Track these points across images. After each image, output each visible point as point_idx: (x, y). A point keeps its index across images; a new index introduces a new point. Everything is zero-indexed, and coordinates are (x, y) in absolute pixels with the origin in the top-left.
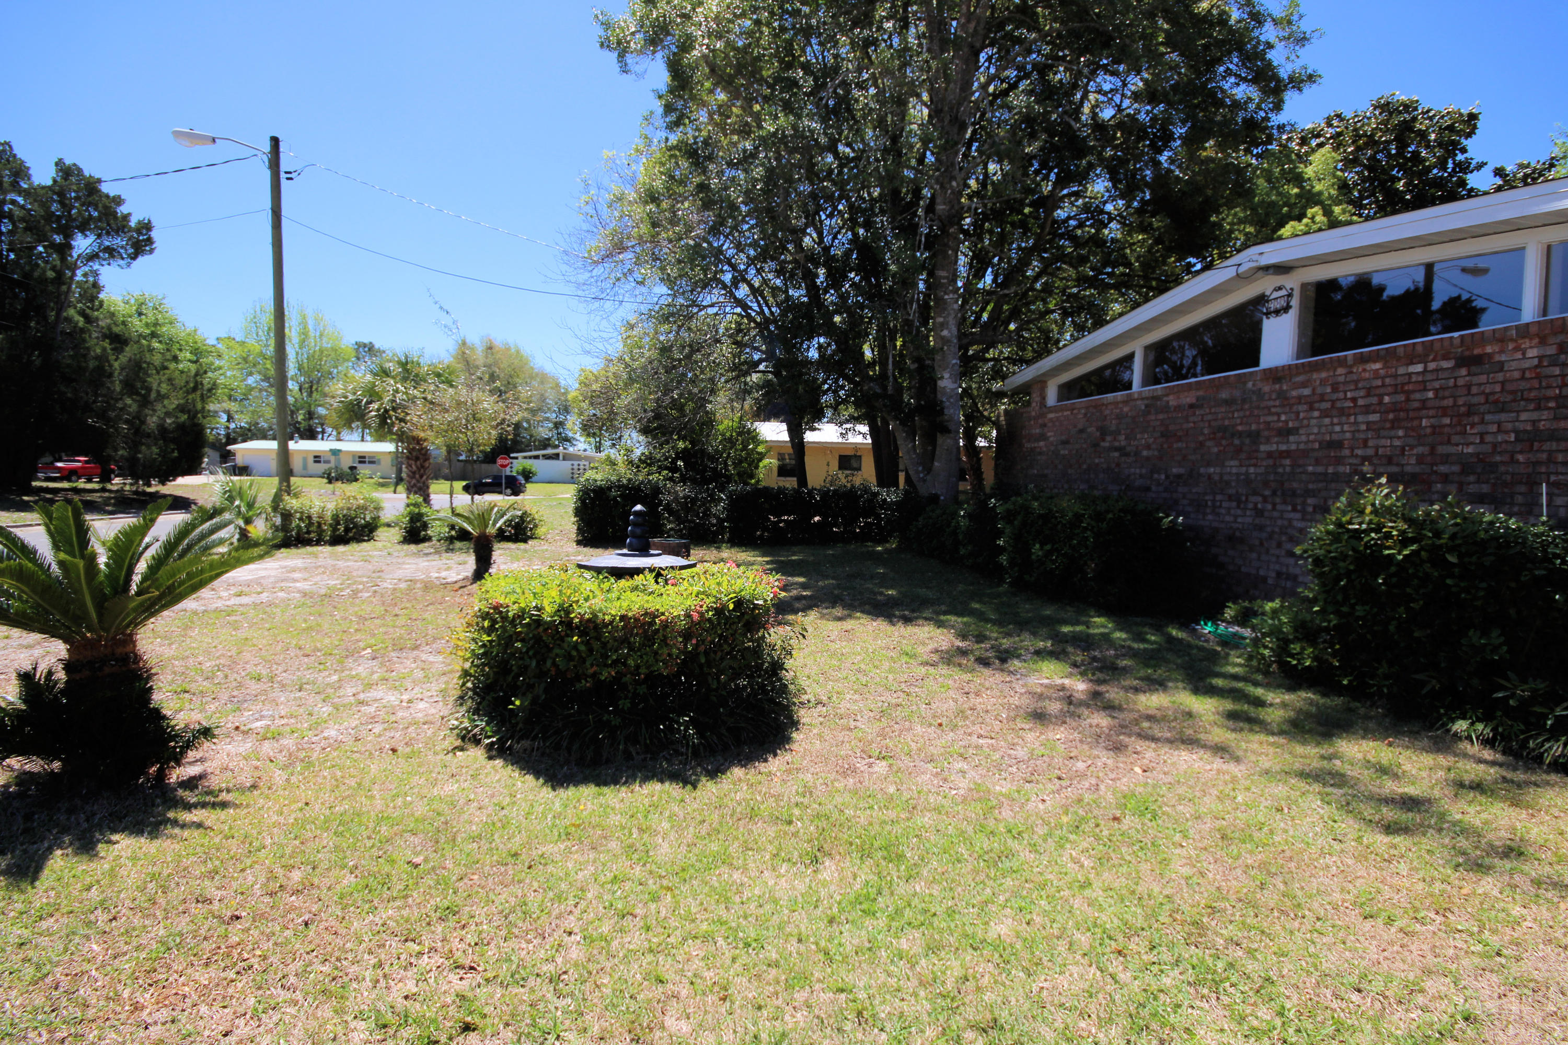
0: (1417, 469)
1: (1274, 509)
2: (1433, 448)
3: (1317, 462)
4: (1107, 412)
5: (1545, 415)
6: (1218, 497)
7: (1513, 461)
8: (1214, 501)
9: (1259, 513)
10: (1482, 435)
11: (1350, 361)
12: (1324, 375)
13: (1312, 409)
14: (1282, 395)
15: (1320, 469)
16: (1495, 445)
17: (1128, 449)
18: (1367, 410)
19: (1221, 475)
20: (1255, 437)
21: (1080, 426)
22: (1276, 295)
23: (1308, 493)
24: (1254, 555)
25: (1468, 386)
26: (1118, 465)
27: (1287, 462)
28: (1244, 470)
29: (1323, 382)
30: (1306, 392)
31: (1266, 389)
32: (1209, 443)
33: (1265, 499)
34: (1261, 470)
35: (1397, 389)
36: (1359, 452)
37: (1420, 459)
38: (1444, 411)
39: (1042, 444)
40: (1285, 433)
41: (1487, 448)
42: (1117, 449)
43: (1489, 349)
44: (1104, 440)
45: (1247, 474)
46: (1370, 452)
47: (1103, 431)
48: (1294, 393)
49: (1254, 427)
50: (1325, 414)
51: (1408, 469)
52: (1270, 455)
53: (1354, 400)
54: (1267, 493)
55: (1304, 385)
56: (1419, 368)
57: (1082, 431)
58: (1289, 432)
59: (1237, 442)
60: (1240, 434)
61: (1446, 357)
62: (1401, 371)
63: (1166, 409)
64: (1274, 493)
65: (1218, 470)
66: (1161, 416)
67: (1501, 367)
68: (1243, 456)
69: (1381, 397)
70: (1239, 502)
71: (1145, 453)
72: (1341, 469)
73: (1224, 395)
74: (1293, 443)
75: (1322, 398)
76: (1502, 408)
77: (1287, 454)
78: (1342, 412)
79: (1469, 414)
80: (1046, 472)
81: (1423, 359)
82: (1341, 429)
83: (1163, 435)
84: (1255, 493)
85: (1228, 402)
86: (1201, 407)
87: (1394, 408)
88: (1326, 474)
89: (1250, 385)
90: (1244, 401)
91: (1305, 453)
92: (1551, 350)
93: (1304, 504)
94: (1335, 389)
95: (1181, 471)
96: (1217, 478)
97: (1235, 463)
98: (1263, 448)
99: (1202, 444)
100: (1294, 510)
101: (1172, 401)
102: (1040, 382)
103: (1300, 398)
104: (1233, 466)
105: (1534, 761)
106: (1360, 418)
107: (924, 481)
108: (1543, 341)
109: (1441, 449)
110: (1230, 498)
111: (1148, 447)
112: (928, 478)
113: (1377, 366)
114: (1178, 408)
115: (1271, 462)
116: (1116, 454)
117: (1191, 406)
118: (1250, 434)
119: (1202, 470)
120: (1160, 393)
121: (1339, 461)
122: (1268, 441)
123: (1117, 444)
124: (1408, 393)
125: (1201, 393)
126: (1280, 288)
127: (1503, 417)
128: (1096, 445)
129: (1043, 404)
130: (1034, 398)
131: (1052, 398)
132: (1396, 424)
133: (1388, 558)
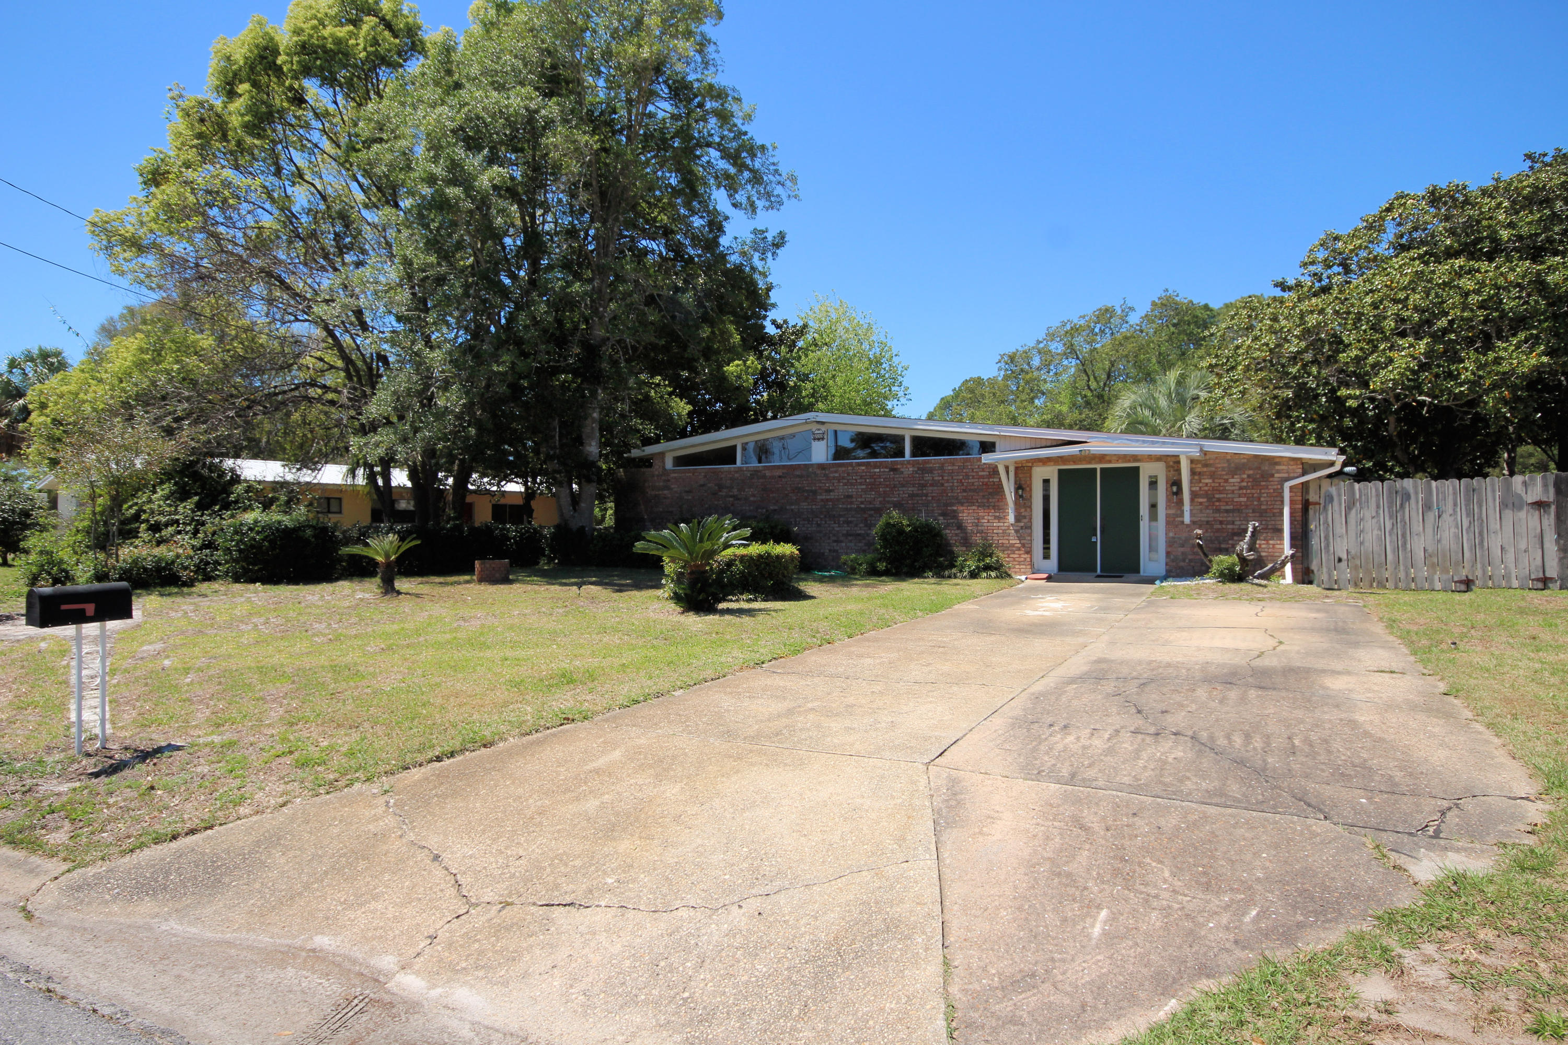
0: (880, 506)
1: (826, 522)
2: (884, 498)
3: (843, 503)
4: (723, 476)
6: (798, 520)
7: (908, 503)
8: (795, 521)
9: (819, 525)
10: (899, 494)
11: (853, 465)
12: (843, 469)
13: (839, 482)
14: (825, 475)
15: (845, 506)
16: (903, 498)
17: (740, 497)
18: (861, 484)
19: (799, 509)
20: (815, 493)
21: (702, 482)
22: (817, 432)
23: (840, 516)
24: (818, 544)
25: (894, 478)
26: (733, 505)
27: (830, 503)
28: (810, 507)
29: (843, 472)
30: (837, 475)
31: (819, 472)
32: (790, 495)
33: (821, 520)
34: (819, 507)
35: (871, 477)
36: (859, 500)
37: (881, 502)
38: (887, 486)
39: (666, 492)
40: (828, 491)
41: (900, 499)
42: (731, 496)
43: (899, 467)
44: (721, 491)
45: (812, 509)
46: (863, 500)
47: (721, 487)
49: (814, 488)
50: (845, 484)
51: (877, 506)
52: (822, 500)
53: (856, 480)
54: (822, 516)
56: (878, 470)
57: (703, 486)
58: (830, 491)
59: (806, 494)
60: (807, 491)
61: (885, 468)
62: (872, 470)
63: (764, 477)
64: (825, 517)
65: (797, 507)
66: (761, 480)
67: (902, 472)
68: (809, 501)
69: (866, 479)
70: (809, 521)
71: (752, 499)
72: (853, 506)
73: (798, 473)
74: (832, 496)
75: (843, 478)
76: (903, 486)
77: (831, 500)
78: (852, 484)
79: (894, 487)
80: (672, 509)
81: (878, 467)
82: (851, 491)
83: (763, 490)
84: (817, 517)
85: (801, 477)
86: (785, 477)
87: (870, 484)
89: (810, 469)
90: (808, 476)
91: (838, 500)
92: (916, 469)
93: (839, 521)
94: (848, 475)
96: (796, 511)
97: (806, 504)
98: (819, 497)
99: (787, 495)
100: (835, 523)
101: (768, 473)
102: (662, 455)
103: (834, 478)
104: (804, 505)
105: (943, 577)
106: (859, 487)
107: (574, 517)
108: (913, 466)
109: (887, 499)
110: (804, 520)
111: (754, 495)
112: (576, 515)
113: (863, 468)
114: (772, 477)
115: (823, 503)
116: (731, 499)
117: (780, 477)
118: (812, 491)
119: (788, 507)
120: (760, 469)
121: (851, 503)
122: (821, 494)
123: (731, 494)
124: (875, 479)
125: (784, 471)
126: (819, 430)
127: (904, 489)
128: (715, 494)
129: (664, 467)
130: (657, 464)
131: (669, 464)
132: (872, 490)
133: (904, 531)
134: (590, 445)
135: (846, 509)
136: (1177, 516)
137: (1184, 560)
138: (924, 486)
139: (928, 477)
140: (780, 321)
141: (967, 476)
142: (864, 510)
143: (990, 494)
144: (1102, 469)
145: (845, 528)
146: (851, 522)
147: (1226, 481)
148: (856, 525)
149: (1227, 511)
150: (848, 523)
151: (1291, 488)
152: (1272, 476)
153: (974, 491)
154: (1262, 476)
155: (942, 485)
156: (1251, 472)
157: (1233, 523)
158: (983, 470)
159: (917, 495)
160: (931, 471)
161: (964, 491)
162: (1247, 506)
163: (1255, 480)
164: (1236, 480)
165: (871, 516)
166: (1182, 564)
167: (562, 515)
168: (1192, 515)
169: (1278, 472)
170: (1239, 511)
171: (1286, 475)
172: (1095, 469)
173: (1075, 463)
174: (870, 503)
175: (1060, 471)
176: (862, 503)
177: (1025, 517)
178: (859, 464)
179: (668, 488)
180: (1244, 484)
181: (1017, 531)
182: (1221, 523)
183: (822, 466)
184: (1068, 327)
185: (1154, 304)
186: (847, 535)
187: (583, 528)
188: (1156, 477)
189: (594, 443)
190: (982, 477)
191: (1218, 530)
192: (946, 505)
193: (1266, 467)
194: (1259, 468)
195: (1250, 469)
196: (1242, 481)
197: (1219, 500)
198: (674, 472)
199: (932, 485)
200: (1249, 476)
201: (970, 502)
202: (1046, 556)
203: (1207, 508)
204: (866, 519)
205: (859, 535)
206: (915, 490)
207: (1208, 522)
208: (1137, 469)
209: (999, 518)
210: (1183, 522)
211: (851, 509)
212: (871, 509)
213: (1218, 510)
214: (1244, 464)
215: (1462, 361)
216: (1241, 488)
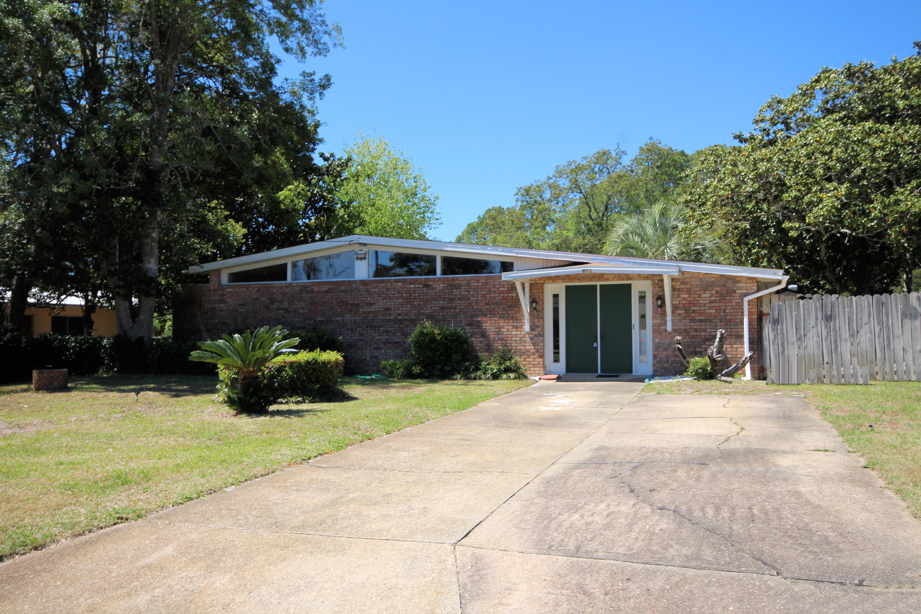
0: (415, 317)
1: (367, 331)
2: (419, 311)
3: (383, 315)
4: (275, 291)
5: (446, 302)
6: (342, 330)
7: (439, 315)
8: (340, 331)
9: (361, 335)
10: (431, 307)
11: (392, 281)
12: (383, 285)
13: (379, 296)
14: (367, 290)
15: (384, 318)
16: (434, 310)
17: (290, 309)
18: (398, 298)
19: (343, 321)
20: (357, 306)
21: (255, 296)
22: (359, 252)
23: (380, 326)
24: (360, 351)
25: (427, 293)
26: (283, 317)
27: (371, 315)
28: (353, 318)
29: (383, 287)
30: (377, 290)
31: (361, 287)
32: (336, 308)
33: (363, 329)
34: (361, 318)
35: (408, 292)
36: (397, 312)
37: (415, 314)
38: (421, 300)
39: (221, 305)
40: (370, 304)
41: (432, 311)
42: (282, 309)
43: (431, 283)
44: (272, 304)
45: (355, 320)
46: (400, 312)
47: (273, 301)
48: (372, 290)
49: (356, 302)
50: (384, 298)
51: (412, 317)
52: (364, 312)
53: (394, 294)
54: (364, 327)
55: (376, 288)
56: (413, 286)
57: (255, 299)
59: (349, 307)
60: (351, 304)
61: (420, 284)
62: (408, 286)
63: (312, 292)
64: (367, 327)
65: (341, 318)
66: (309, 295)
67: (434, 288)
68: (353, 313)
69: (402, 294)
70: (352, 330)
71: (301, 311)
72: (391, 318)
73: (342, 288)
74: (373, 308)
75: (383, 293)
76: (435, 300)
77: (371, 312)
78: (390, 298)
79: (427, 301)
80: (226, 321)
81: (414, 284)
82: (390, 304)
83: (311, 303)
84: (359, 327)
85: (345, 291)
86: (331, 292)
87: (406, 298)
88: (386, 319)
89: (354, 285)
90: (351, 291)
91: (378, 312)
92: (446, 285)
93: (379, 330)
94: (387, 290)
95: (322, 319)
96: (341, 322)
97: (350, 315)
98: (361, 310)
99: (333, 308)
100: (375, 332)
101: (316, 289)
102: (218, 272)
103: (374, 293)
104: (348, 317)
105: (469, 379)
106: (396, 301)
107: (133, 328)
108: (444, 283)
109: (421, 311)
110: (348, 330)
111: (303, 308)
112: (135, 326)
113: (400, 284)
114: (319, 292)
115: (364, 315)
116: (282, 312)
117: (326, 292)
118: (355, 304)
119: (333, 319)
120: (309, 284)
121: (390, 315)
122: (363, 307)
123: (282, 307)
124: (411, 294)
125: (331, 287)
126: (361, 250)
127: (436, 302)
128: (267, 307)
129: (219, 283)
130: (213, 279)
131: (225, 280)
132: (408, 303)
133: (436, 339)
134: (150, 262)
135: (385, 320)
136: (662, 325)
137: (667, 362)
138: (452, 300)
139: (456, 292)
140: (327, 155)
141: (490, 292)
142: (401, 321)
143: (509, 306)
144: (601, 286)
145: (385, 337)
146: (390, 331)
147: (700, 296)
148: (394, 334)
149: (700, 321)
150: (387, 332)
151: (749, 301)
152: (735, 292)
153: (496, 304)
154: (727, 292)
155: (469, 299)
156: (718, 289)
157: (705, 330)
158: (503, 286)
159: (447, 308)
160: (459, 287)
161: (487, 304)
162: (715, 316)
163: (721, 295)
164: (707, 295)
165: (407, 326)
166: (665, 365)
167: (121, 326)
168: (673, 324)
169: (739, 288)
170: (710, 321)
171: (745, 291)
172: (596, 286)
173: (579, 280)
174: (406, 315)
175: (567, 287)
176: (399, 315)
177: (538, 326)
178: (396, 281)
179: (224, 302)
180: (713, 298)
181: (532, 339)
182: (696, 330)
183: (364, 283)
184: (573, 166)
185: (641, 149)
186: (387, 342)
187: (142, 338)
188: (644, 292)
189: (153, 261)
190: (503, 292)
191: (693, 337)
192: (472, 316)
193: (729, 285)
194: (725, 286)
195: (718, 286)
196: (712, 296)
197: (694, 312)
198: (229, 287)
199: (460, 299)
200: (717, 292)
201: (492, 313)
202: (556, 360)
203: (685, 318)
204: (403, 329)
205: (397, 343)
206: (445, 303)
207: (685, 330)
208: (629, 286)
209: (517, 328)
210: (666, 330)
211: (389, 320)
212: (407, 320)
213: (693, 320)
214: (712, 282)
215: (872, 202)
216: (711, 302)
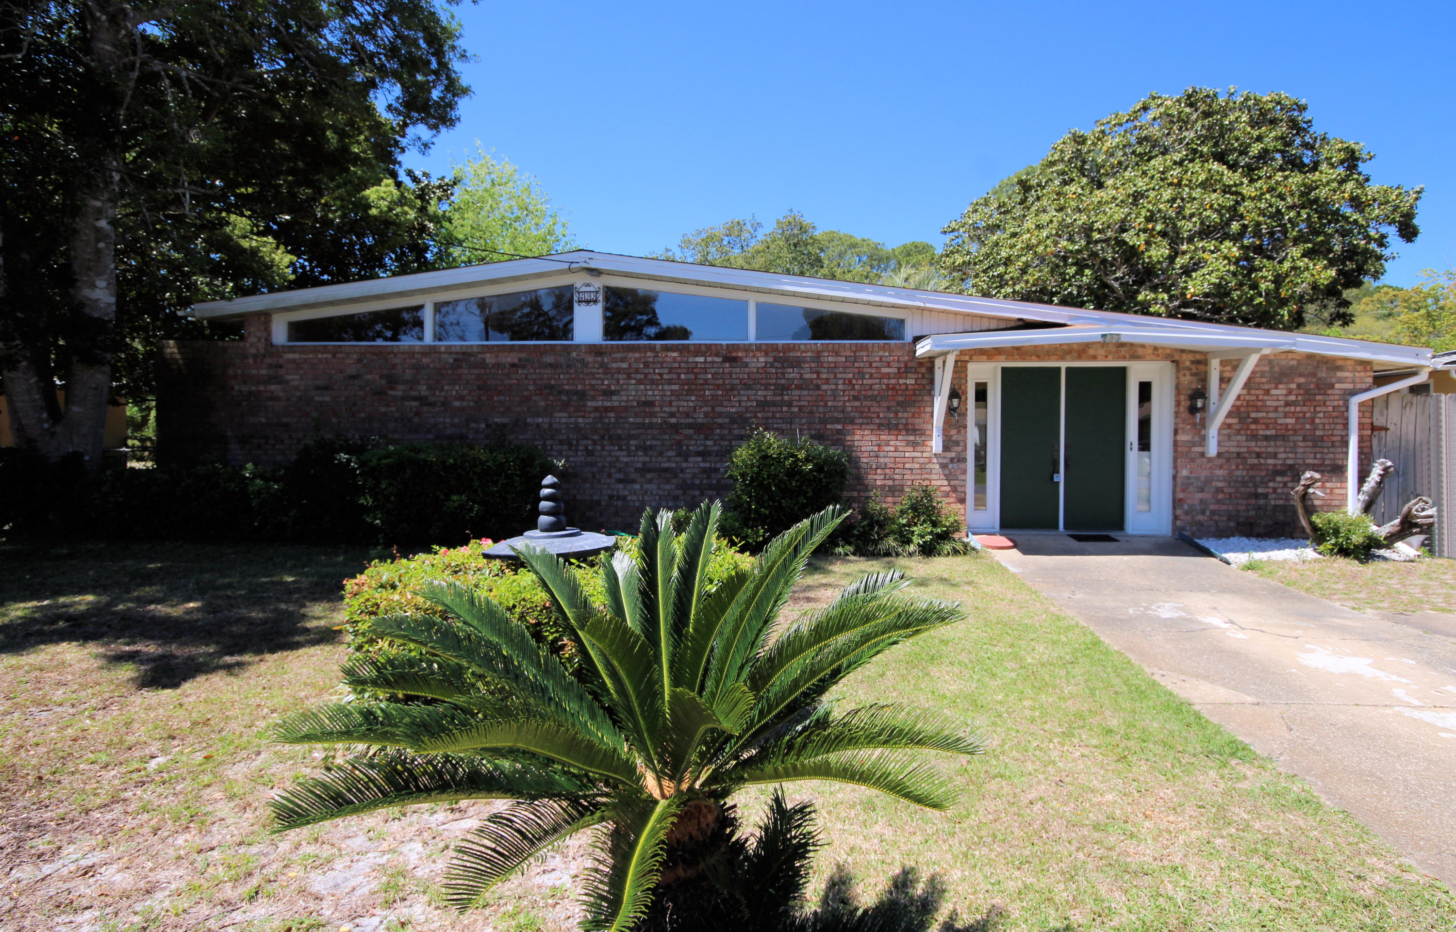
0: (705, 421)
1: (603, 449)
2: (713, 408)
3: (636, 415)
4: (398, 361)
5: (770, 393)
6: (548, 442)
7: (756, 417)
8: (544, 445)
9: (589, 453)
10: (740, 402)
11: (658, 349)
12: (637, 355)
13: (629, 378)
14: (602, 365)
15: (640, 420)
16: (747, 408)
17: (433, 399)
18: (670, 382)
19: (550, 424)
20: (582, 395)
21: (352, 371)
22: (584, 289)
23: (630, 437)
24: (588, 485)
25: (731, 374)
26: (418, 414)
27: (612, 415)
28: (573, 420)
29: (637, 360)
30: (624, 365)
31: (590, 359)
32: (534, 398)
33: (595, 443)
34: (591, 420)
35: (690, 370)
36: (667, 409)
37: (706, 415)
38: (718, 387)
39: (273, 387)
40: (608, 393)
41: (742, 409)
42: (414, 399)
43: (740, 354)
44: (392, 389)
45: (576, 424)
46: (674, 409)
47: (392, 381)
48: (614, 365)
49: (580, 387)
50: (640, 382)
51: (699, 421)
52: (596, 409)
53: (660, 374)
54: (596, 437)
55: (623, 360)
56: (702, 359)
57: (353, 377)
58: (611, 393)
59: (564, 398)
60: (567, 393)
61: (717, 355)
62: (691, 359)
63: (483, 364)
64: (603, 438)
65: (547, 420)
66: (476, 371)
67: (746, 365)
68: (572, 409)
69: (679, 374)
70: (570, 444)
71: (457, 404)
72: (654, 420)
73: (549, 359)
74: (615, 401)
75: (637, 371)
76: (748, 387)
77: (612, 409)
78: (652, 382)
79: (732, 390)
80: (285, 420)
81: (704, 354)
82: (652, 393)
83: (479, 388)
84: (586, 438)
85: (554, 366)
86: (523, 367)
87: (688, 382)
88: (644, 424)
89: (574, 354)
90: (569, 366)
91: (626, 409)
92: (771, 360)
93: (628, 446)
94: (646, 365)
95: (505, 420)
96: (546, 426)
97: (565, 415)
98: (589, 404)
99: (527, 399)
100: (620, 449)
101: (489, 359)
102: (265, 317)
103: (619, 371)
104: (562, 417)
106: (666, 387)
107: (53, 434)
108: (767, 354)
109: (718, 409)
110: (561, 443)
111: (461, 398)
112: (58, 429)
113: (675, 354)
114: (498, 366)
115: (598, 414)
116: (414, 404)
117: (513, 365)
118: (577, 393)
119: (529, 420)
120: (475, 350)
121: (652, 415)
122: (594, 399)
123: (414, 393)
124: (696, 374)
125: (523, 355)
126: (588, 285)
127: (750, 392)
128: (380, 393)
129: (268, 339)
130: (253, 333)
131: (280, 334)
132: (690, 392)
133: (801, 472)
134: (93, 286)
135: (642, 426)
136: (1194, 444)
137: (1203, 512)
138: (784, 388)
139: (792, 374)
141: (861, 374)
142: (676, 428)
143: (899, 404)
144: (1068, 369)
145: (641, 459)
146: (651, 447)
147: (1267, 392)
148: (661, 454)
149: (1266, 438)
150: (646, 449)
151: (1361, 405)
152: (1332, 386)
153: (873, 398)
154: (1318, 387)
155: (818, 387)
156: (1302, 380)
157: (1275, 456)
158: (889, 365)
159: (774, 404)
160: (797, 363)
161: (856, 398)
162: (1295, 431)
163: (1307, 392)
164: (1280, 391)
165: (690, 438)
166: (1200, 518)
167: (20, 429)
168: (1219, 444)
169: (1341, 381)
170: (1284, 438)
171: (1350, 386)
172: (1058, 369)
173: (1039, 357)
174: (687, 415)
175: (1004, 370)
176: (672, 415)
177: (957, 443)
178: (667, 348)
179: (278, 380)
180: (1293, 398)
181: (943, 466)
182: (1258, 455)
183: (594, 350)
186: (644, 469)
187: (77, 456)
189: (101, 283)
190: (888, 376)
191: (1253, 467)
192: (824, 421)
193: (1322, 374)
194: (1314, 375)
195: (1301, 375)
196: (1290, 392)
197: (1256, 421)
198: (291, 349)
199: (799, 387)
200: (1299, 386)
201: (867, 420)
202: (980, 501)
203: (1238, 433)
204: (679, 443)
205: (666, 470)
206: (769, 395)
207: (1239, 454)
208: (1123, 371)
209: (914, 445)
210: (1203, 455)
211: (651, 426)
212: (690, 426)
213: (1254, 437)
214: (1291, 368)
216: (1287, 404)
